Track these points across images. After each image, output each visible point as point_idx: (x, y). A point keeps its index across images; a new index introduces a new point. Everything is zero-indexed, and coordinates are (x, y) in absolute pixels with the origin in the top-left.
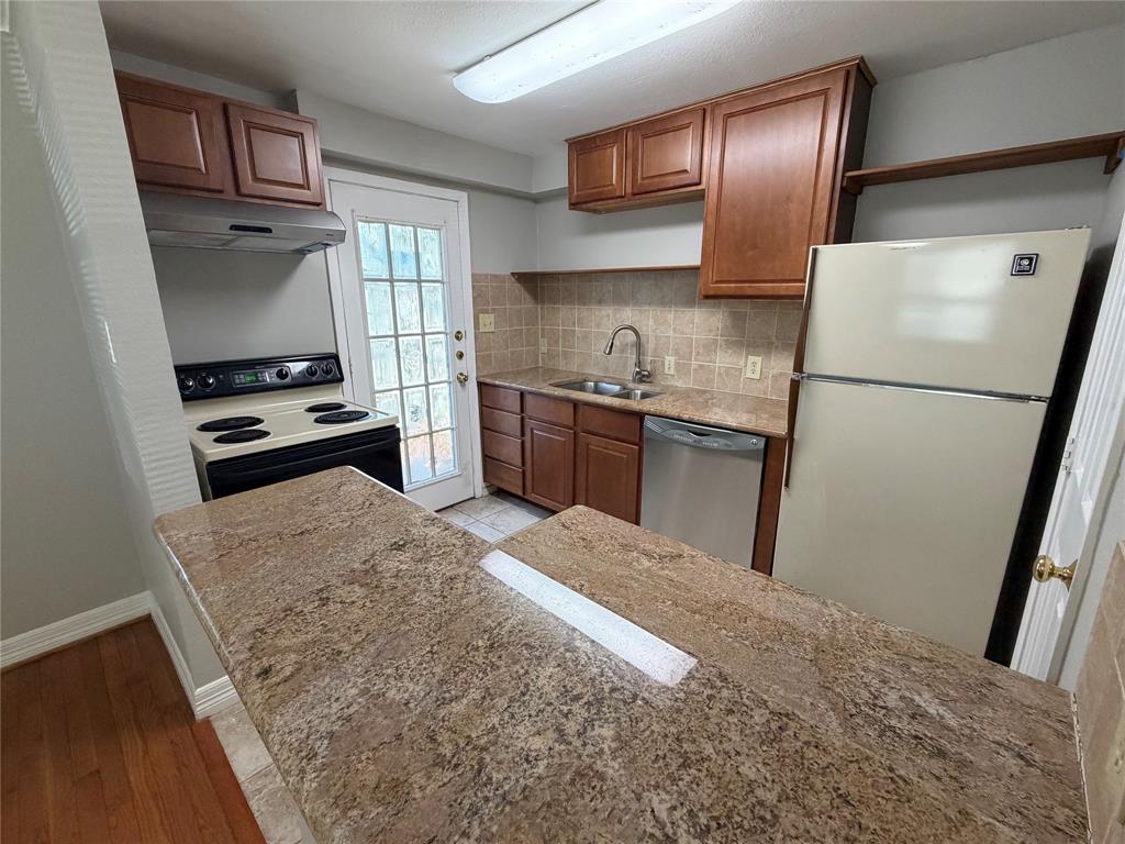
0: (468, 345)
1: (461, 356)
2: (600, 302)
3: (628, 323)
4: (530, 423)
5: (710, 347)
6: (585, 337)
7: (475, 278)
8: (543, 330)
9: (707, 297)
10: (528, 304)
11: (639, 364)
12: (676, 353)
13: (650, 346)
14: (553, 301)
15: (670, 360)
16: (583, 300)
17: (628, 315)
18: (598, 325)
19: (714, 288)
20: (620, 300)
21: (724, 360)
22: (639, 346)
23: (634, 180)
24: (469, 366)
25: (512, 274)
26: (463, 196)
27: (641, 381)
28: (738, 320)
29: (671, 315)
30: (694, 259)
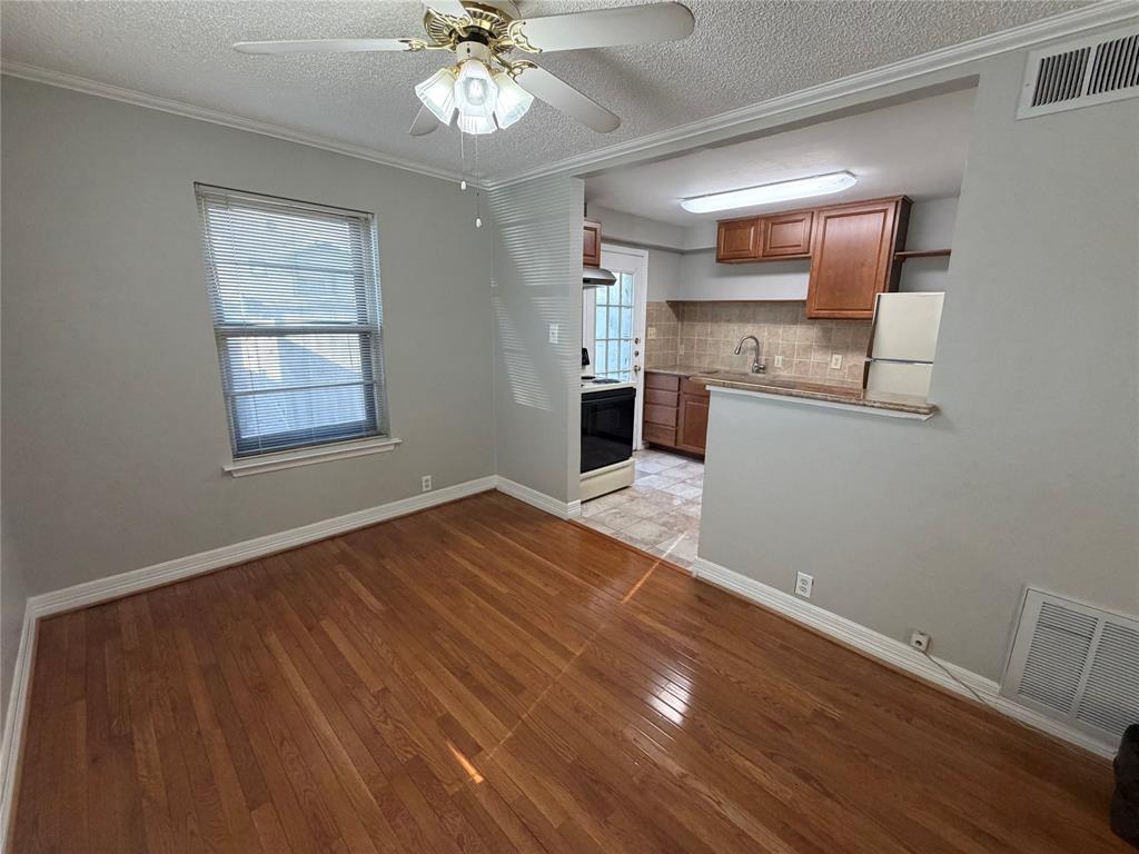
0: (641, 348)
1: (637, 354)
2: (729, 321)
3: (749, 334)
4: (683, 396)
5: (807, 350)
6: (716, 343)
7: (649, 304)
8: (682, 339)
9: (810, 318)
10: (674, 322)
11: (757, 361)
12: (783, 353)
13: (764, 350)
14: (690, 319)
15: (779, 359)
16: (715, 319)
17: (749, 329)
18: (726, 336)
19: (815, 313)
20: (743, 319)
21: (816, 357)
22: (757, 350)
23: (764, 250)
24: (641, 361)
25: (668, 302)
26: (645, 253)
27: (758, 372)
28: (826, 332)
29: (781, 330)
30: (803, 296)
